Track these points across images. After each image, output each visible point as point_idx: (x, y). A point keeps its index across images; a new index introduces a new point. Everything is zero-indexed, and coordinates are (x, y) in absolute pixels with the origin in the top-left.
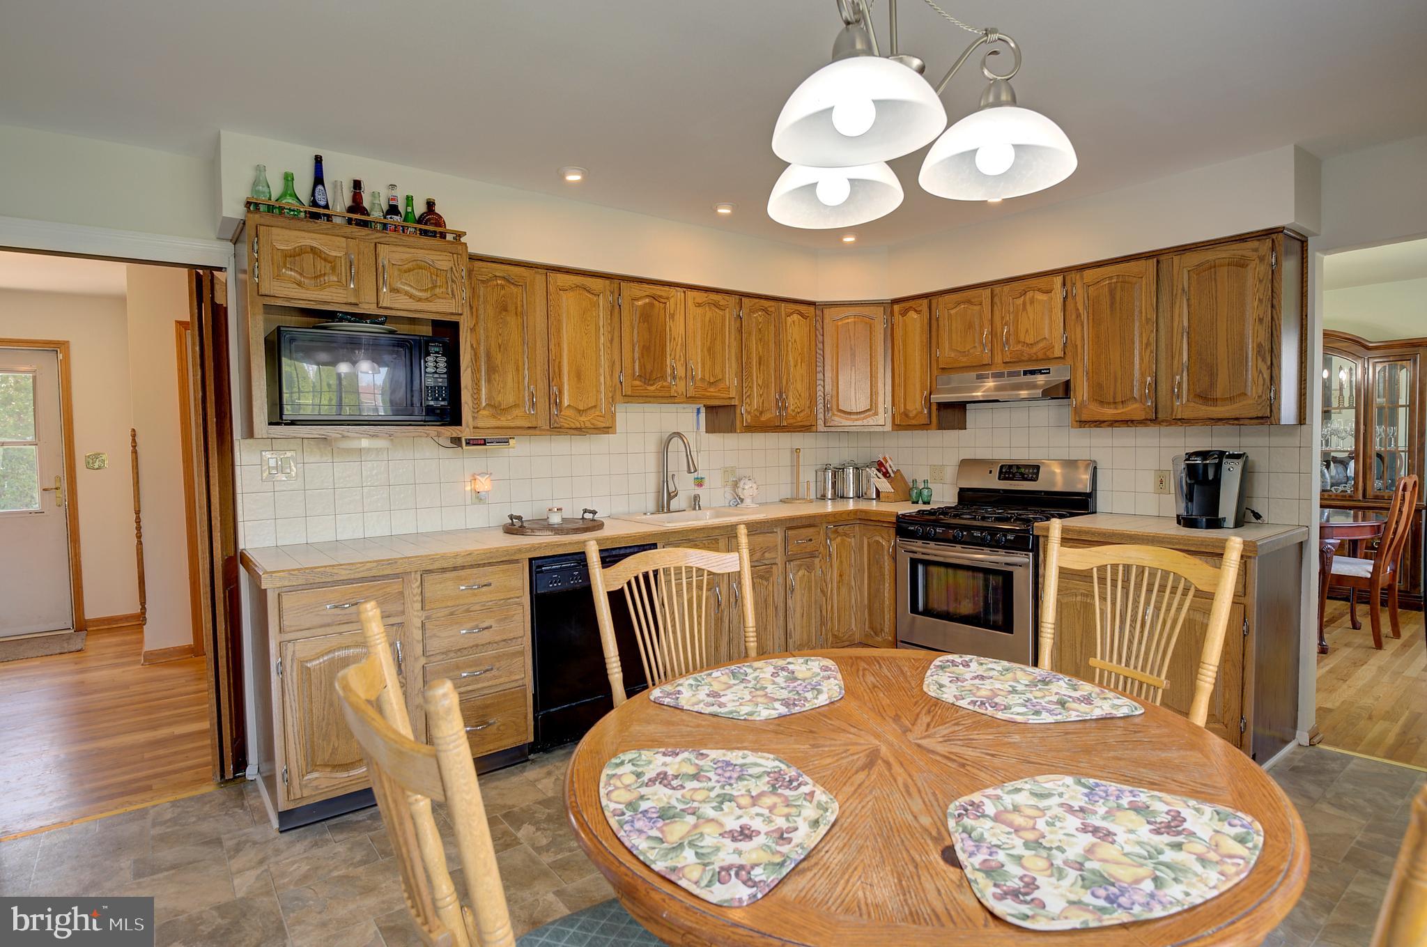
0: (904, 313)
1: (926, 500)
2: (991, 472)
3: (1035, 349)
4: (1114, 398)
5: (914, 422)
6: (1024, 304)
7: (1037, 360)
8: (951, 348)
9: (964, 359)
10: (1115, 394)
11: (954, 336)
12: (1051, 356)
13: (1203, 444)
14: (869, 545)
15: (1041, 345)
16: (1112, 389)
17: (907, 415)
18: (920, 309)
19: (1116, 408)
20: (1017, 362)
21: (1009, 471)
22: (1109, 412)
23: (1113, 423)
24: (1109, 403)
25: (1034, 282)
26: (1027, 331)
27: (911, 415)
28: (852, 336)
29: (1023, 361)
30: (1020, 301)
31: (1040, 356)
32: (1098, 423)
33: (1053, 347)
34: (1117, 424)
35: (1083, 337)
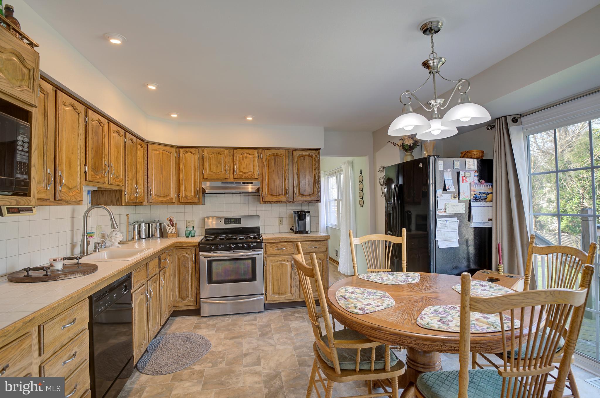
0: (185, 153)
1: (193, 235)
2: (221, 221)
3: (247, 175)
4: (276, 194)
5: (191, 201)
6: (243, 157)
7: (248, 179)
8: (210, 171)
9: (217, 176)
10: (276, 192)
11: (212, 166)
12: (254, 178)
13: (299, 209)
14: (179, 258)
15: (249, 173)
16: (275, 190)
17: (187, 198)
18: (194, 152)
19: (276, 197)
20: (239, 179)
21: (228, 221)
22: (274, 199)
23: (275, 202)
24: (274, 195)
25: (247, 150)
26: (244, 168)
27: (189, 198)
28: (161, 160)
29: (242, 179)
30: (241, 156)
31: (250, 177)
32: (270, 202)
33: (255, 175)
34: (276, 202)
35: (265, 172)
